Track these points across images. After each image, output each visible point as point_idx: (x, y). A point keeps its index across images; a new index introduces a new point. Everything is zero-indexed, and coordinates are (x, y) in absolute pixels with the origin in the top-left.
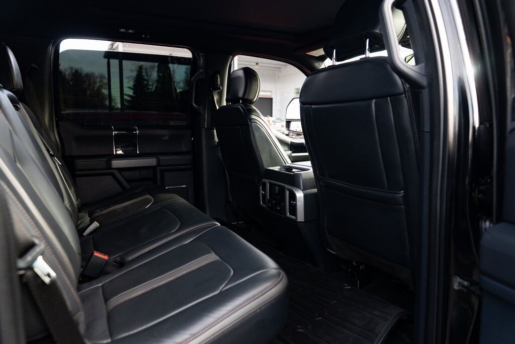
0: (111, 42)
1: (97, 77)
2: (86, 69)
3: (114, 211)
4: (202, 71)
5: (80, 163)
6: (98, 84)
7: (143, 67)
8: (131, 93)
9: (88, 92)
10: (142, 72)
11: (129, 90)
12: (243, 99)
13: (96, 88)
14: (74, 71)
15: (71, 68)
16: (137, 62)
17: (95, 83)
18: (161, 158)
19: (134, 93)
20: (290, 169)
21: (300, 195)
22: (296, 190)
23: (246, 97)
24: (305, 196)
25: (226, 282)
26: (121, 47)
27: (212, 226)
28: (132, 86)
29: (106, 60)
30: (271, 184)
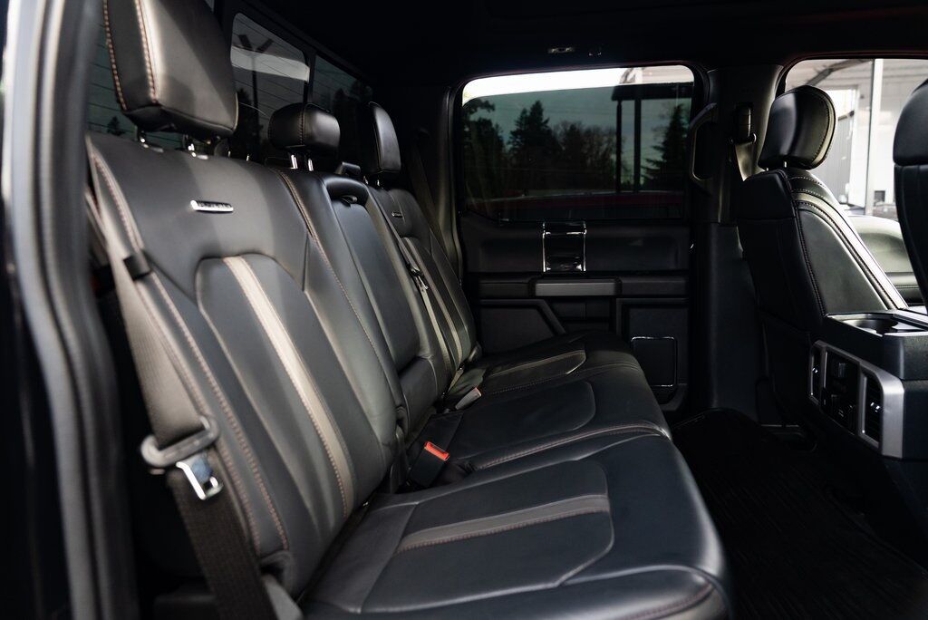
0: (625, 69)
1: (605, 135)
2: (587, 122)
3: (519, 372)
4: (712, 105)
5: (488, 286)
6: (605, 146)
7: (683, 108)
8: (658, 156)
9: (589, 161)
10: (681, 118)
11: (655, 151)
12: (789, 157)
13: (600, 154)
14: (568, 128)
15: (565, 124)
16: (671, 101)
17: (600, 144)
18: (625, 281)
19: (663, 157)
20: (887, 322)
21: (893, 389)
22: (887, 379)
23: (797, 154)
24: (909, 396)
25: (580, 568)
26: (640, 76)
27: (643, 433)
28: (660, 145)
29: (616, 103)
30: (832, 355)
